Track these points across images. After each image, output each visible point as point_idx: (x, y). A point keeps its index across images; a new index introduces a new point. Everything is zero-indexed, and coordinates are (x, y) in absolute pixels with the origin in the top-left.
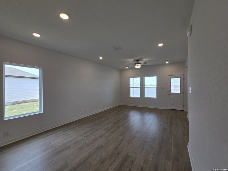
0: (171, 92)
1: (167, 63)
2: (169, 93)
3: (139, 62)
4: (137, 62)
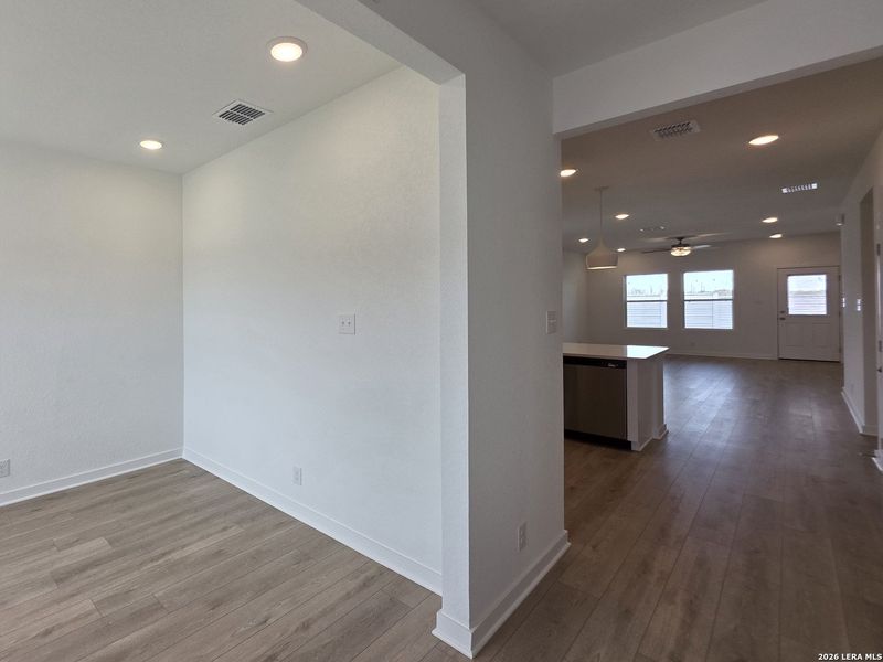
0: (791, 312)
2: (781, 316)
3: (683, 242)
4: (677, 242)
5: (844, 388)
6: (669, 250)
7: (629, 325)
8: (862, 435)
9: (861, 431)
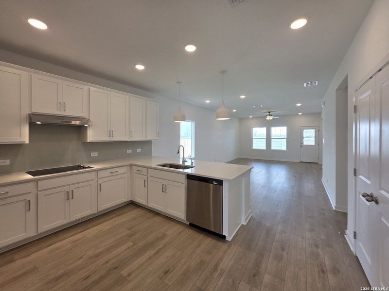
0: (304, 144)
1: (300, 114)
2: (301, 145)
3: (270, 114)
4: (268, 114)
5: (323, 178)
6: (265, 117)
7: (253, 148)
8: (335, 211)
9: (334, 209)
